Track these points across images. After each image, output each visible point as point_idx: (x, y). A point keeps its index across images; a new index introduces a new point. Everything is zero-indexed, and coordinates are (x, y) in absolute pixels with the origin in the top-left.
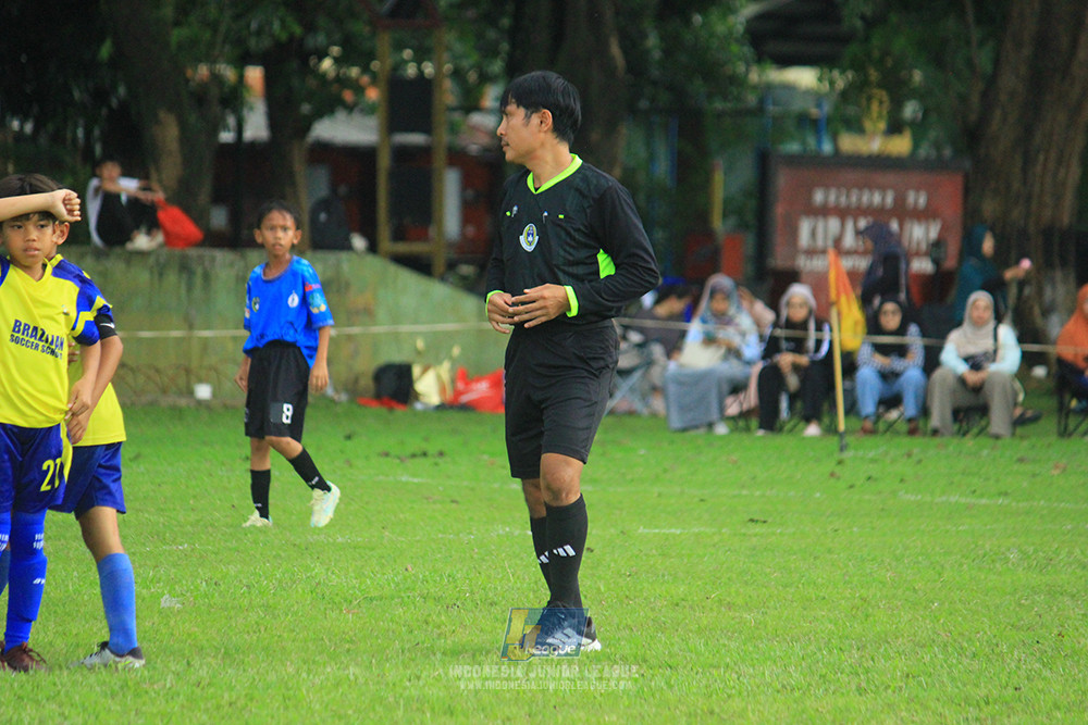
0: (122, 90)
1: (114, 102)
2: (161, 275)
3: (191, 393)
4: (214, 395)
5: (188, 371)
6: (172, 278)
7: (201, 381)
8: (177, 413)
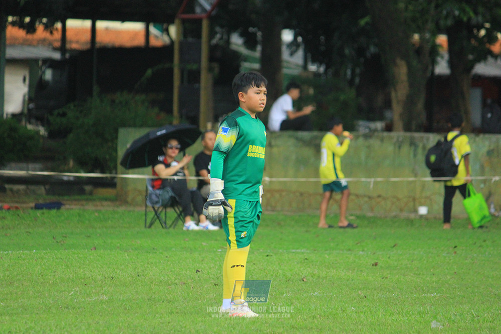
0: (372, 49)
1: (368, 55)
2: (400, 147)
3: (415, 211)
4: (429, 211)
5: (414, 200)
6: (406, 149)
7: (421, 205)
8: (410, 222)
